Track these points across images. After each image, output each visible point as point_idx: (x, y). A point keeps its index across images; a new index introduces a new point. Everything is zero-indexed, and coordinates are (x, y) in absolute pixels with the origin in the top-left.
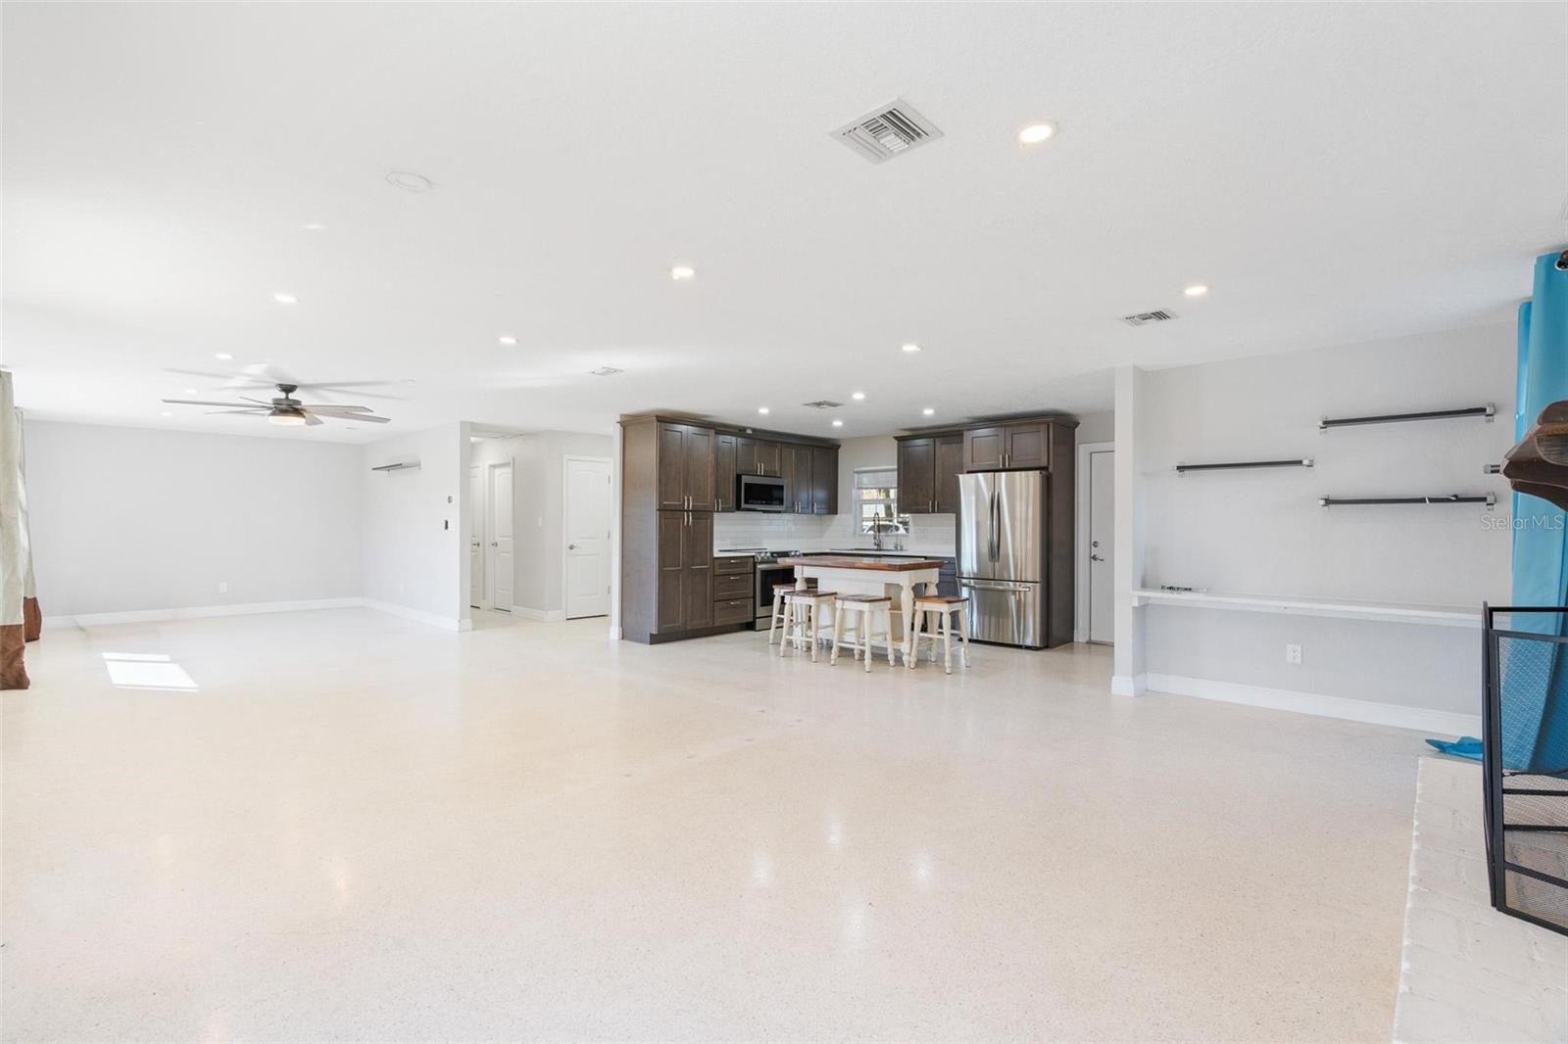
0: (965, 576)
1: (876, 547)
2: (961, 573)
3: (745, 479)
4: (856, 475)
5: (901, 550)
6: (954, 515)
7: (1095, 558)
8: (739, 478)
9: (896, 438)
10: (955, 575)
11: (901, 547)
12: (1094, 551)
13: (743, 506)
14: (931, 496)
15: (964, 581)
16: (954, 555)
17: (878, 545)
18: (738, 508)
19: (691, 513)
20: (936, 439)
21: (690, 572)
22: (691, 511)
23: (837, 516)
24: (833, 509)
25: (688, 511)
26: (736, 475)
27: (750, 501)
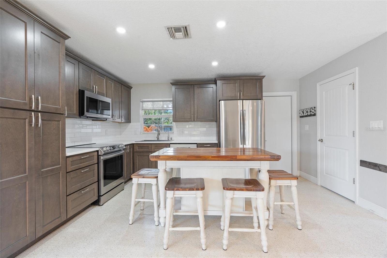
3: (87, 94)
8: (80, 92)
9: (171, 83)
13: (86, 113)
14: (192, 113)
19: (39, 114)
20: (195, 85)
21: (40, 175)
22: (40, 112)
23: (131, 124)
24: (128, 120)
25: (36, 111)
26: (78, 90)
27: (91, 110)
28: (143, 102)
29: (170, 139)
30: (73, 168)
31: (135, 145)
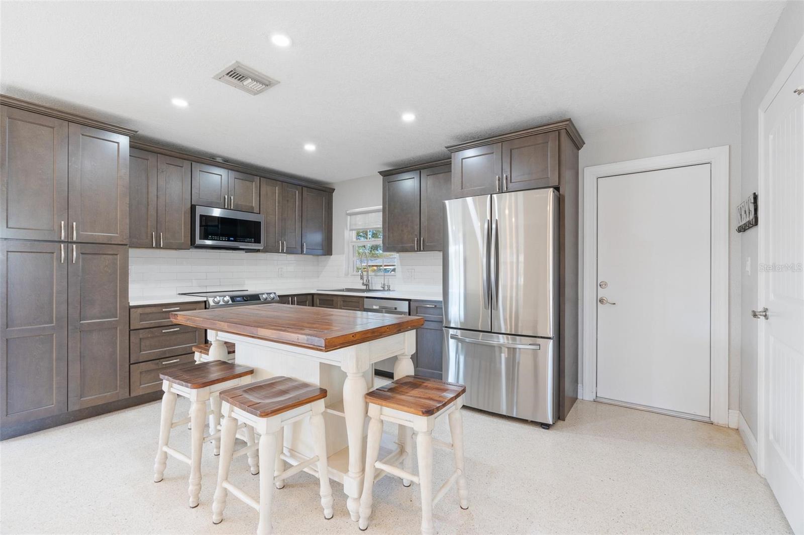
0: (452, 325)
1: (364, 287)
2: (448, 322)
3: (200, 211)
4: (349, 217)
5: (389, 290)
6: (441, 254)
7: (601, 301)
8: (193, 208)
9: (381, 173)
10: (441, 322)
11: (389, 287)
12: (602, 293)
13: (199, 242)
14: (417, 232)
15: (451, 332)
16: (441, 299)
17: (366, 285)
18: (193, 244)
19: (74, 246)
20: (422, 171)
21: (77, 329)
22: (75, 243)
23: (332, 256)
24: (327, 250)
25: (69, 242)
26: (190, 206)
27: (210, 236)
28: (351, 215)
29: (386, 288)
30: (145, 324)
31: (315, 296)
